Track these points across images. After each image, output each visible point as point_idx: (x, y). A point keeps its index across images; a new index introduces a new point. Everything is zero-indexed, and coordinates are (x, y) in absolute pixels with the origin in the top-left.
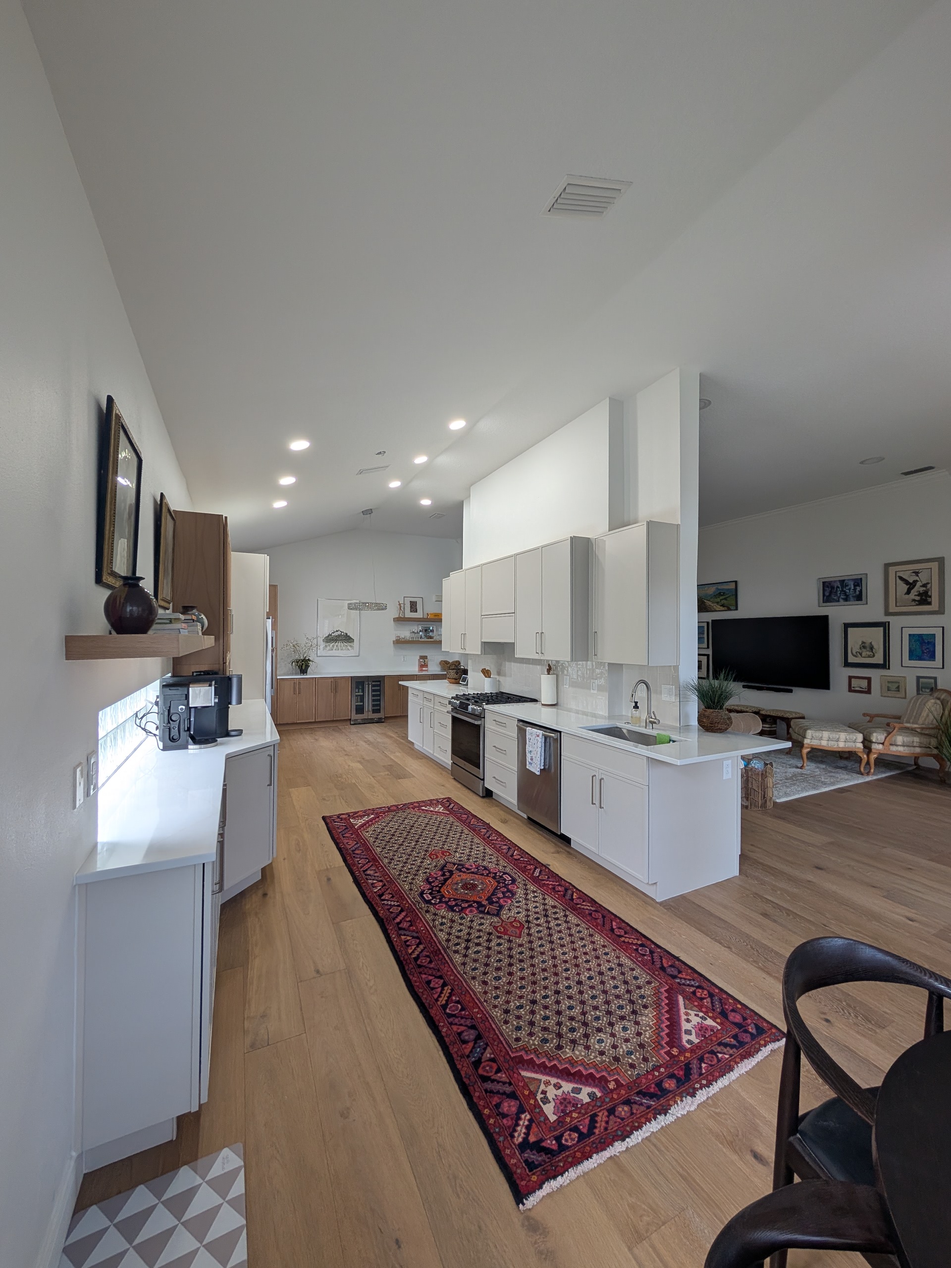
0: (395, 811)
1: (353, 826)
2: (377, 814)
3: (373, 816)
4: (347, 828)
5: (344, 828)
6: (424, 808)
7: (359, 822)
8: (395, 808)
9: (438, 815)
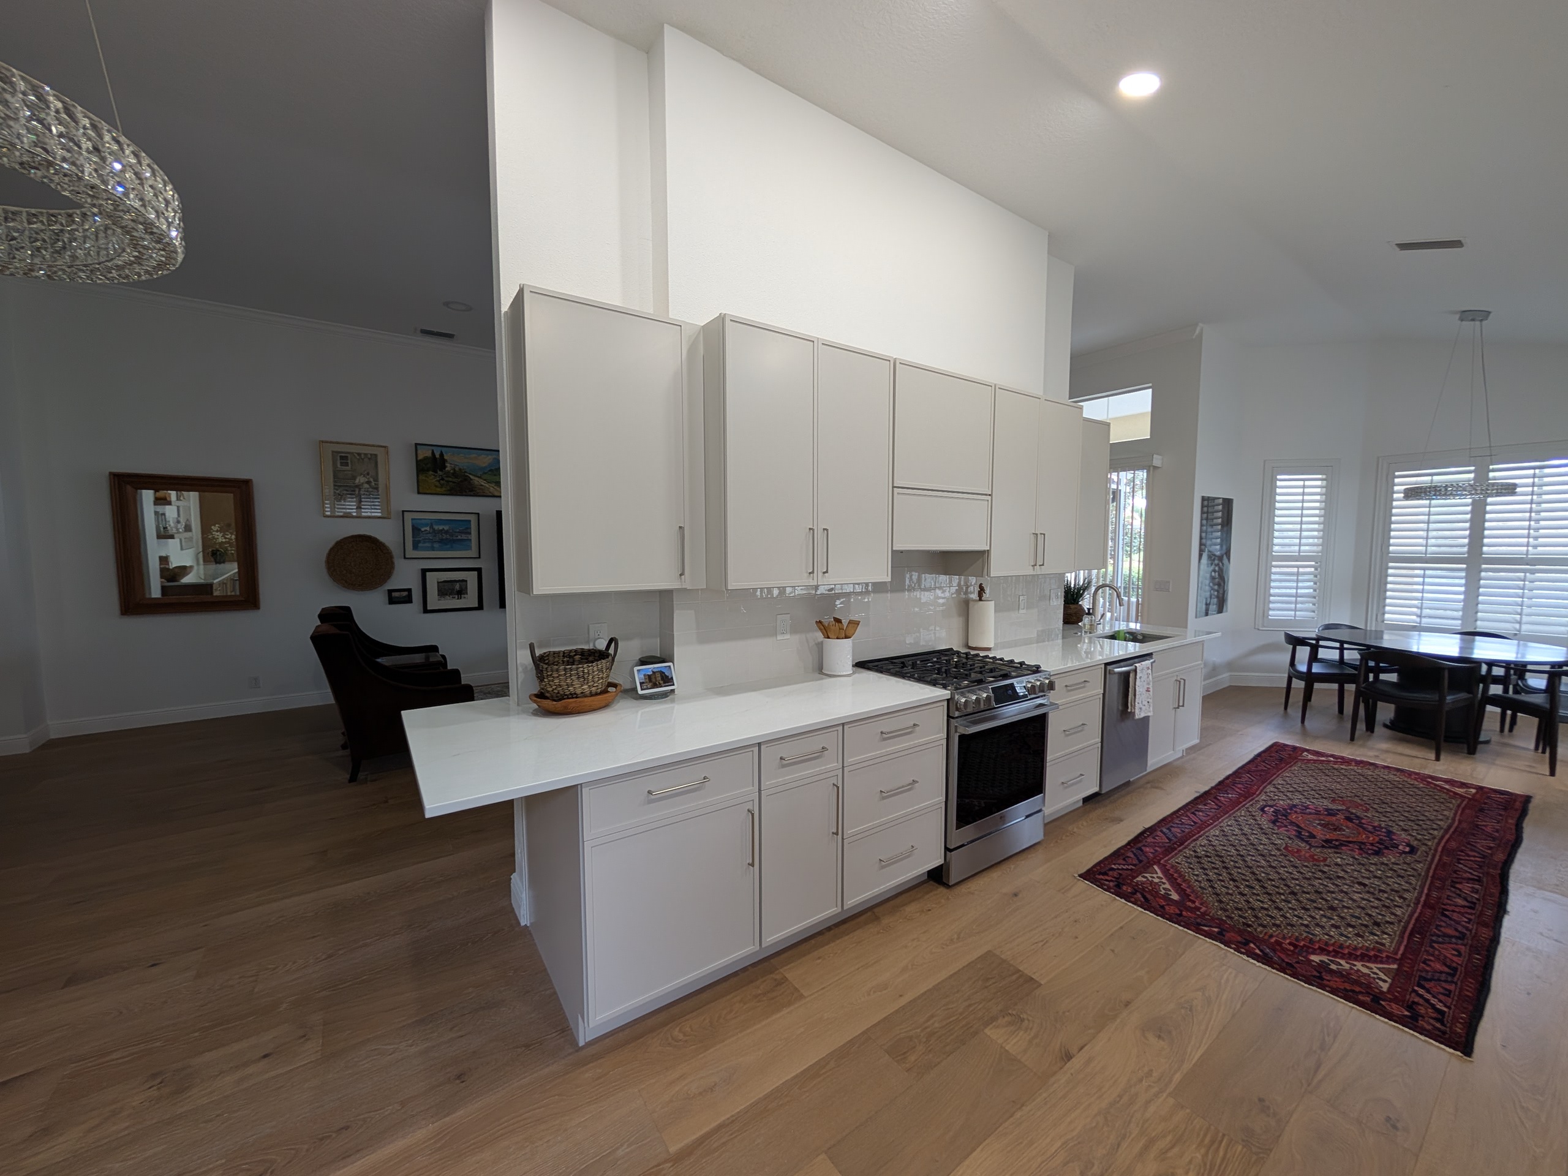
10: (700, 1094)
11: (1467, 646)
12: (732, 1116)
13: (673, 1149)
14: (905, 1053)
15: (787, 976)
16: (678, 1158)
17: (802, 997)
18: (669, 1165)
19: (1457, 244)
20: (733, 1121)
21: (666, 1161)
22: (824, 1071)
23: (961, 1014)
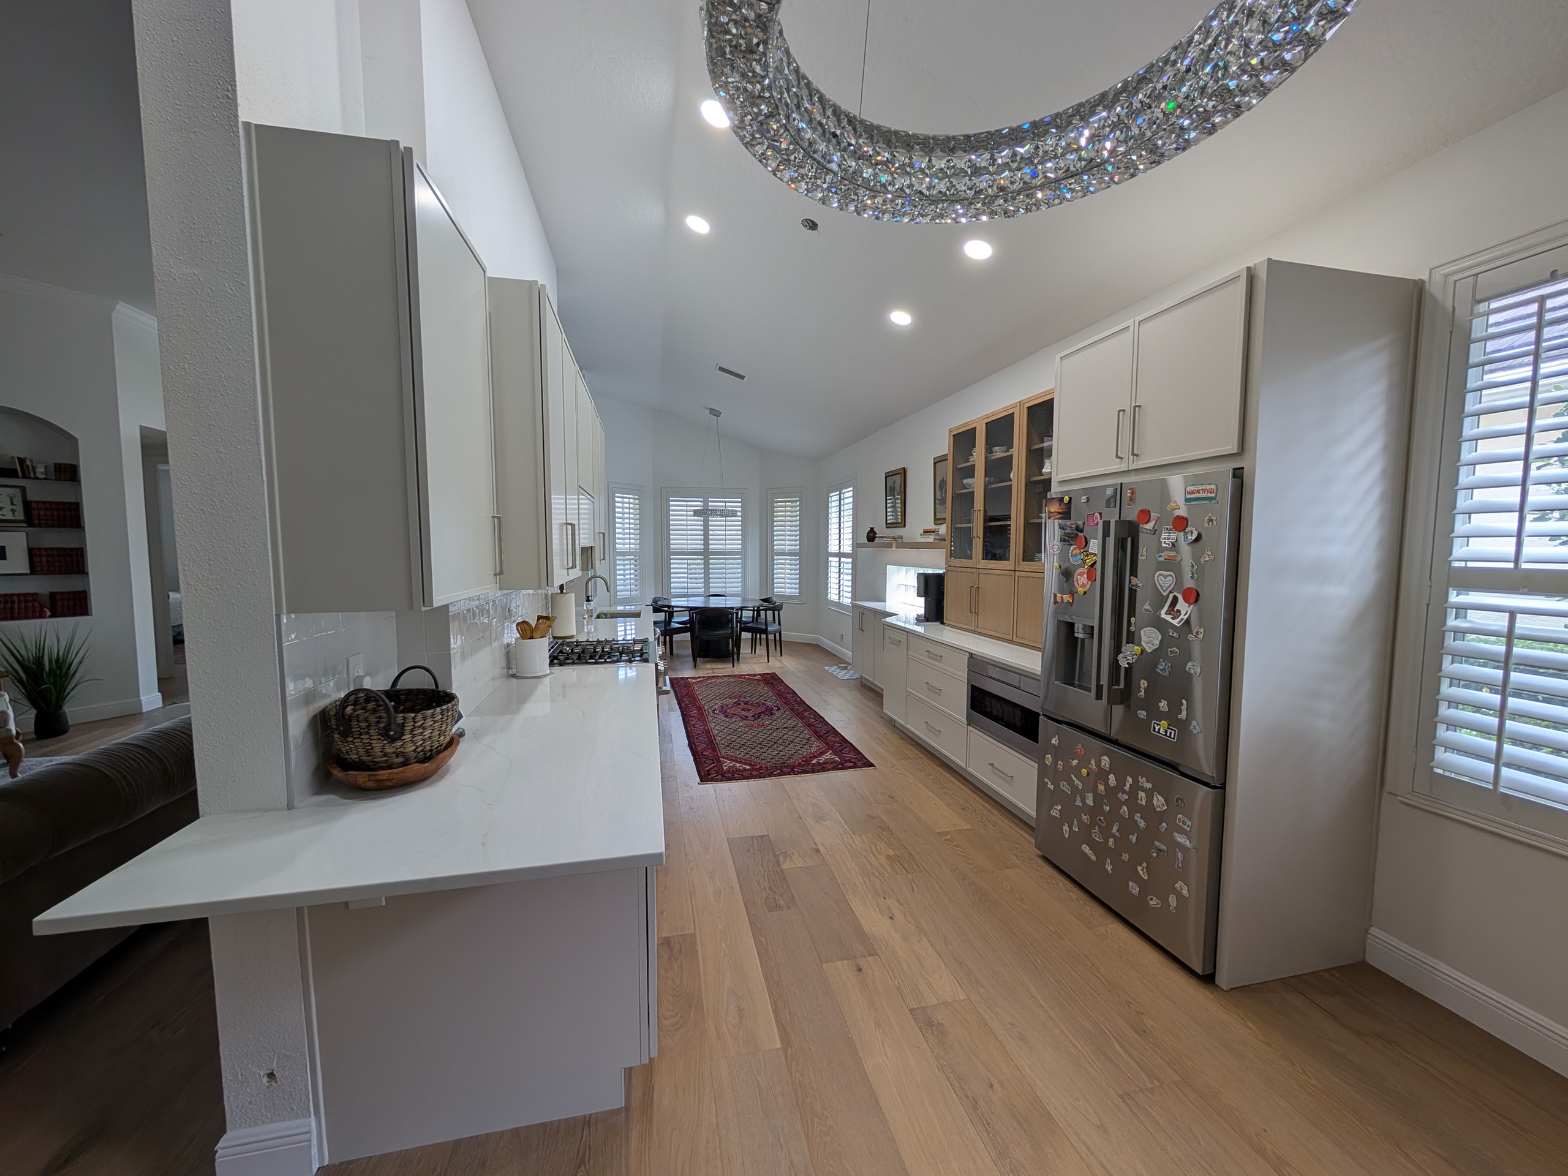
0: (786, 767)
1: (835, 753)
2: (809, 764)
3: (814, 762)
4: (840, 751)
5: (843, 752)
6: (748, 767)
7: (828, 756)
8: (785, 770)
9: (732, 756)
10: (740, 1018)
11: (707, 602)
12: (771, 1003)
13: (779, 1045)
14: (776, 905)
15: (663, 936)
16: (786, 1042)
17: (693, 935)
18: (790, 1049)
19: (742, 377)
20: (775, 1004)
21: (785, 1051)
22: (765, 945)
23: (765, 871)
